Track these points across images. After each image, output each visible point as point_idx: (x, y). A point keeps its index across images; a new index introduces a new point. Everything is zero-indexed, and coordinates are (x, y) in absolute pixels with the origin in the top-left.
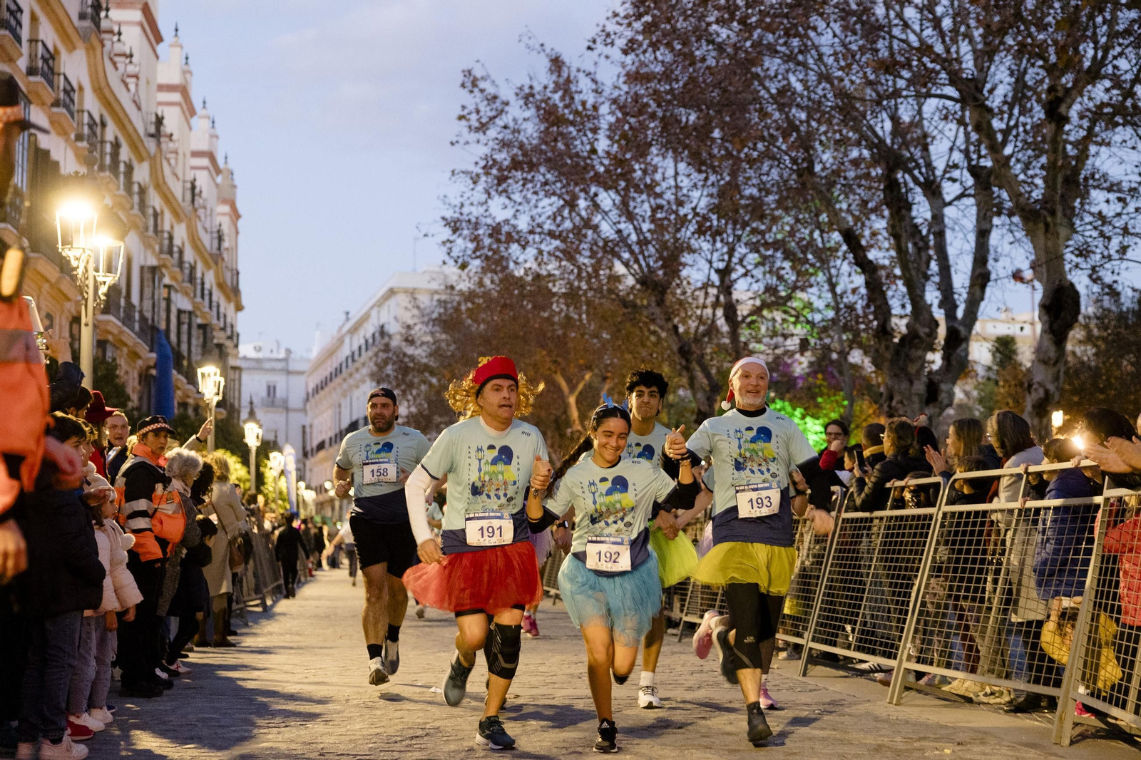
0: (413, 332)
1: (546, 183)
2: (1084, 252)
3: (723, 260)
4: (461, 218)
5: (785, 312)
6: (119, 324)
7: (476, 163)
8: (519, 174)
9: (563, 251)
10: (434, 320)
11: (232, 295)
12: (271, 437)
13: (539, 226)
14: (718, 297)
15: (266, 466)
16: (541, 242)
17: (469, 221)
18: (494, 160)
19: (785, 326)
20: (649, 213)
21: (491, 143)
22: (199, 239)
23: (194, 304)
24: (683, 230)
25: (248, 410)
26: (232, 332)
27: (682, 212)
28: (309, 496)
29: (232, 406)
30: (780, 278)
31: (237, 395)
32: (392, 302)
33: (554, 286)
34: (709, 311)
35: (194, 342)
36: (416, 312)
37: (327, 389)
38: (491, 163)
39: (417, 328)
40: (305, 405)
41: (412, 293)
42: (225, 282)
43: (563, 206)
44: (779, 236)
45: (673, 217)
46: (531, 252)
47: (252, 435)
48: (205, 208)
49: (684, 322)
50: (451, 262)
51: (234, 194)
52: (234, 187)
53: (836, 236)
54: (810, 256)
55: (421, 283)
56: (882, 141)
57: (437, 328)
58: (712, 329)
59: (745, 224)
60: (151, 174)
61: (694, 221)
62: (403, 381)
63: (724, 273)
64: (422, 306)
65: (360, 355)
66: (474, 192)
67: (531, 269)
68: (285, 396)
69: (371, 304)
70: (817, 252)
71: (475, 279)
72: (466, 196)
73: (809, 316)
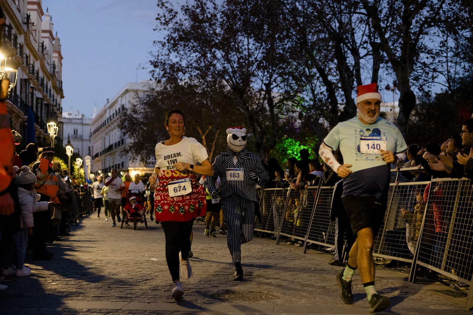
0: (136, 108)
1: (194, 47)
2: (417, 79)
3: (267, 80)
4: (158, 61)
5: (293, 102)
6: (12, 103)
7: (165, 38)
8: (182, 43)
9: (201, 75)
10: (145, 103)
11: (59, 92)
12: (76, 151)
13: (191, 65)
14: (265, 95)
15: (75, 164)
16: (191, 72)
17: (161, 62)
18: (172, 37)
19: (293, 107)
20: (237, 60)
21: (170, 29)
22: (45, 68)
23: (43, 95)
24: (251, 67)
25: (67, 140)
26: (59, 107)
27: (251, 59)
29: (59, 138)
30: (291, 88)
31: (61, 134)
32: (127, 95)
33: (197, 90)
34: (262, 101)
35: (43, 111)
36: (138, 99)
37: (99, 131)
38: (170, 38)
39: (138, 106)
40: (90, 138)
41: (136, 92)
42: (56, 86)
43: (201, 56)
44: (291, 70)
45: (247, 62)
46: (187, 75)
47: (69, 151)
48: (48, 54)
49: (251, 106)
50: (154, 80)
51: (60, 49)
52: (60, 46)
53: (315, 70)
54: (303, 79)
55: (140, 88)
56: (335, 31)
57: (146, 106)
58: (263, 109)
59: (276, 65)
60: (25, 39)
61: (256, 64)
62: (132, 128)
63: (268, 85)
64: (140, 97)
65: (113, 117)
66: (163, 51)
67: (187, 82)
68: (81, 134)
69: (118, 96)
70: (307, 77)
71: (163, 86)
72: (160, 52)
73: (303, 103)
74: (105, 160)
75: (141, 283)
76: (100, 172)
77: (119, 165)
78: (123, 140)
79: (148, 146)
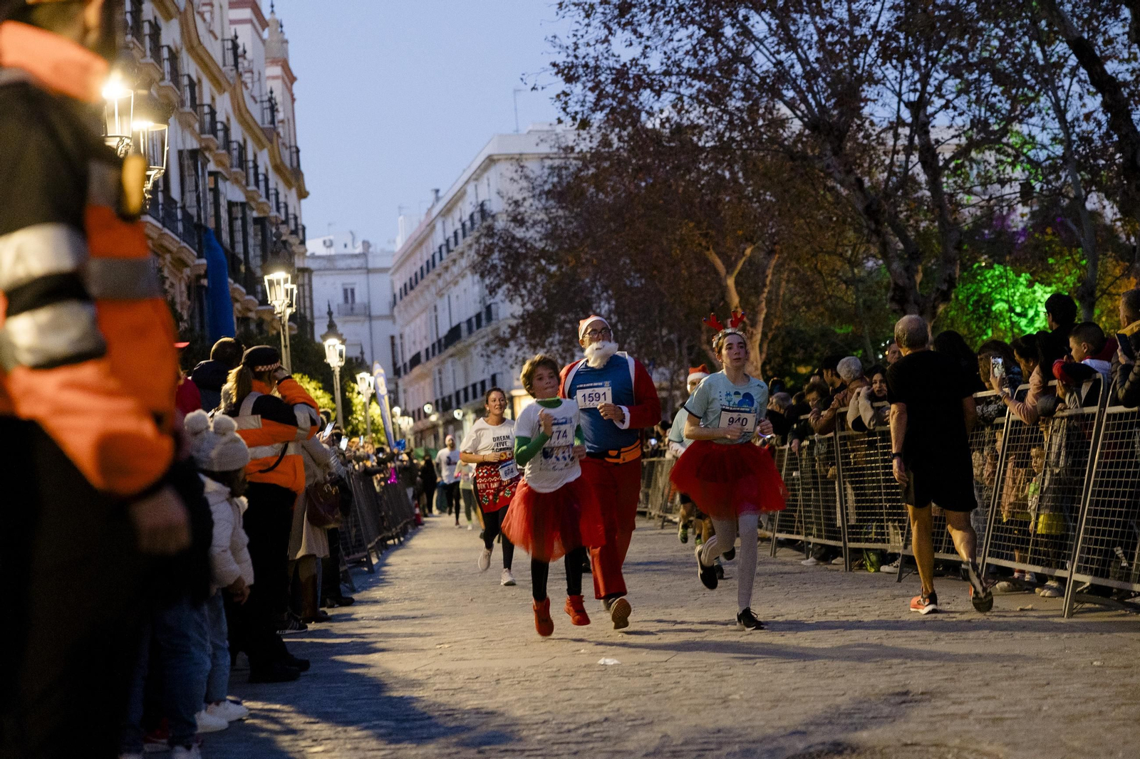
0: (522, 209)
3: (915, 91)
4: (577, 62)
5: (998, 151)
6: (160, 225)
9: (708, 94)
10: (549, 192)
11: (294, 180)
12: (355, 353)
13: (677, 64)
14: (911, 139)
15: (353, 390)
16: (679, 85)
17: (587, 65)
19: (1001, 168)
20: (816, 38)
22: (248, 111)
23: (246, 193)
24: (862, 55)
25: (326, 322)
26: (296, 225)
27: (858, 32)
28: (406, 423)
29: (303, 317)
30: (992, 108)
31: (308, 304)
32: (493, 174)
33: (699, 140)
34: (902, 157)
35: (251, 241)
36: (524, 183)
37: (418, 288)
39: (527, 204)
40: (392, 311)
41: (518, 160)
42: (282, 162)
43: (705, 36)
44: (986, 54)
45: (847, 40)
46: (668, 97)
47: (334, 351)
48: (251, 71)
49: (869, 173)
50: (568, 120)
51: (286, 51)
52: (286, 42)
53: (1061, 47)
54: (1027, 77)
55: (529, 147)
57: (552, 202)
58: (907, 181)
59: (940, 43)
60: (182, 32)
61: (876, 44)
62: (514, 271)
63: (917, 107)
64: (532, 175)
65: (456, 243)
66: (590, 29)
67: (668, 119)
68: (366, 301)
69: (465, 178)
70: (1037, 70)
71: (598, 137)
72: (579, 34)
73: (1031, 154)
74: (440, 372)
75: (573, 734)
76: (428, 409)
77: (483, 383)
78: (489, 308)
79: (565, 321)
